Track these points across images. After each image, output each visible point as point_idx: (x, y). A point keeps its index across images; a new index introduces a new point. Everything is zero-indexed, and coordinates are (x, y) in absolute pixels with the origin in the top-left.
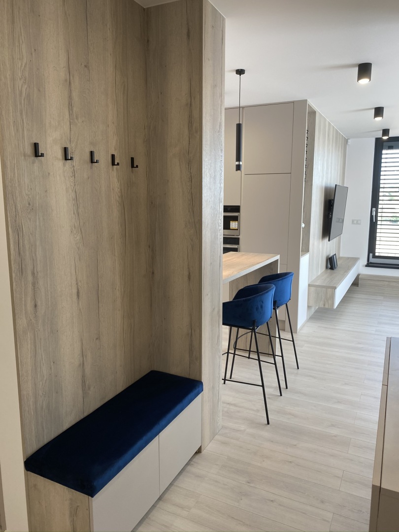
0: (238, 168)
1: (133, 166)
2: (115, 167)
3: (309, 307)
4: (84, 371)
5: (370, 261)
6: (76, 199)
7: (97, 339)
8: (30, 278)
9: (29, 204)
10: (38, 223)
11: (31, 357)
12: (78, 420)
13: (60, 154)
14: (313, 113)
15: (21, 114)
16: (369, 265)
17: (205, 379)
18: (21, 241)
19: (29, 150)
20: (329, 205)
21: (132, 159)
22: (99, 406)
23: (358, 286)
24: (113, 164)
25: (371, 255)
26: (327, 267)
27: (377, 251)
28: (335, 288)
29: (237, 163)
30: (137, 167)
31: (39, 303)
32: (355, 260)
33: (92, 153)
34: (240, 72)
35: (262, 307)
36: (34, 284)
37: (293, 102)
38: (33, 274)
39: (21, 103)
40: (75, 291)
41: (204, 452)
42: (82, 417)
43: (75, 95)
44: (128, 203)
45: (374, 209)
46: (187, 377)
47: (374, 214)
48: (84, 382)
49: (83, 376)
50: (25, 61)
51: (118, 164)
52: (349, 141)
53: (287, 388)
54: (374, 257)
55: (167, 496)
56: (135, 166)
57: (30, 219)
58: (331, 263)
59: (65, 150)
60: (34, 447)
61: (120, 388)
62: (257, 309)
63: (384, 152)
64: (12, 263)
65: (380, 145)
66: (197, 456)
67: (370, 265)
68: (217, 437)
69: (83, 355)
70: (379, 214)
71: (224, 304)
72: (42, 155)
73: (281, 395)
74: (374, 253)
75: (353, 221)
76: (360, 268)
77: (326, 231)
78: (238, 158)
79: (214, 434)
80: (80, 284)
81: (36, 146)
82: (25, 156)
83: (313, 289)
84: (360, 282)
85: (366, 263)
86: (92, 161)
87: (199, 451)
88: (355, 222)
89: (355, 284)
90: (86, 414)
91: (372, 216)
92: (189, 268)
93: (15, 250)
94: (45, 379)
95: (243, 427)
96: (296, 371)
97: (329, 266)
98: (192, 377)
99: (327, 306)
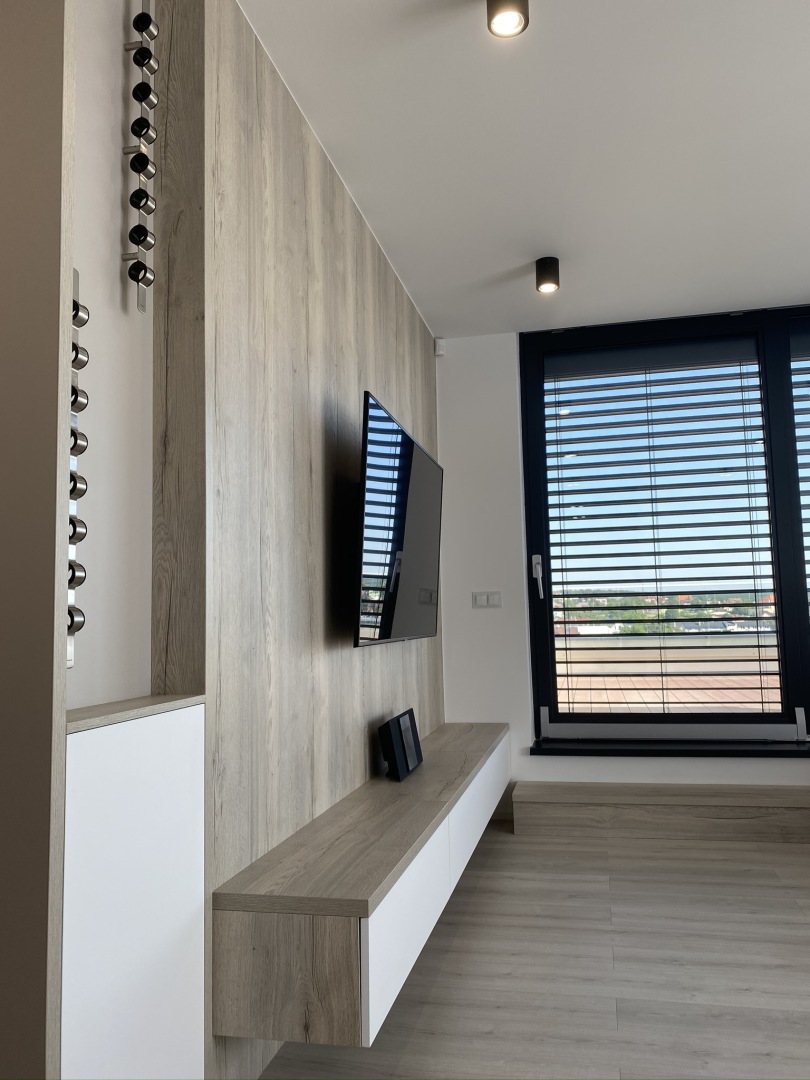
5: (544, 733)
16: (542, 747)
23: (512, 832)
25: (545, 711)
27: (562, 696)
28: (360, 911)
32: (493, 731)
45: (537, 559)
47: (538, 573)
52: (442, 344)
54: (557, 717)
67: (545, 746)
70: (556, 577)
74: (553, 702)
75: (475, 599)
76: (514, 761)
84: (518, 815)
85: (529, 740)
88: (483, 601)
89: (502, 821)
91: (532, 582)
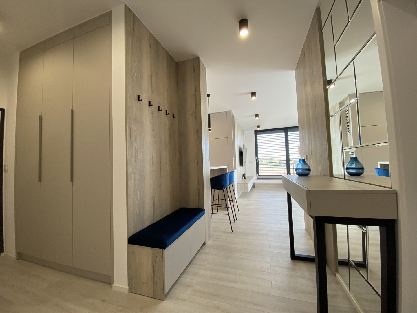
0: (210, 130)
1: (173, 117)
2: (167, 115)
3: (238, 192)
4: (154, 200)
5: (258, 177)
6: (153, 123)
7: (160, 186)
8: (134, 150)
9: (135, 119)
10: (138, 128)
11: (133, 187)
12: (151, 224)
13: (147, 103)
14: (233, 117)
15: (134, 82)
16: (258, 179)
17: (206, 208)
18: (131, 133)
19: (136, 98)
20: (241, 154)
21: (173, 115)
22: (160, 219)
24: (167, 114)
25: (258, 175)
26: (242, 179)
27: (260, 173)
28: (248, 183)
29: (209, 129)
30: (175, 117)
31: (137, 163)
32: (252, 177)
33: (159, 107)
34: (209, 95)
35: (225, 179)
36: (136, 154)
37: (226, 112)
38: (136, 149)
39: (134, 78)
40: (152, 162)
41: (206, 244)
42: (153, 223)
43: (153, 82)
44: (171, 131)
45: (257, 157)
46: (198, 208)
47: (257, 159)
48: (154, 205)
49: (154, 202)
50: (136, 63)
51: (169, 114)
52: (245, 132)
53: (236, 219)
54: (259, 176)
55: (193, 262)
56: (174, 117)
57: (135, 125)
58: (244, 176)
59: (149, 102)
60: (132, 233)
61: (169, 213)
62: (224, 180)
63: (258, 136)
64: (128, 141)
65: (257, 133)
66: (204, 246)
68: (211, 239)
69: (154, 192)
70: (259, 159)
71: (211, 178)
72: (141, 100)
73: (235, 222)
74: (259, 174)
75: (249, 162)
76: (254, 180)
77: (241, 163)
78: (210, 127)
79: (210, 238)
80: (153, 159)
81: (139, 96)
82: (134, 99)
83: (239, 184)
84: (255, 186)
85: (256, 178)
86: (159, 110)
87: (204, 244)
88: (250, 162)
89: (253, 186)
90: (155, 222)
92: (197, 159)
93: (129, 136)
94: (138, 199)
95: (221, 234)
96: (238, 214)
97: (243, 178)
98: (200, 208)
99: (245, 191)
